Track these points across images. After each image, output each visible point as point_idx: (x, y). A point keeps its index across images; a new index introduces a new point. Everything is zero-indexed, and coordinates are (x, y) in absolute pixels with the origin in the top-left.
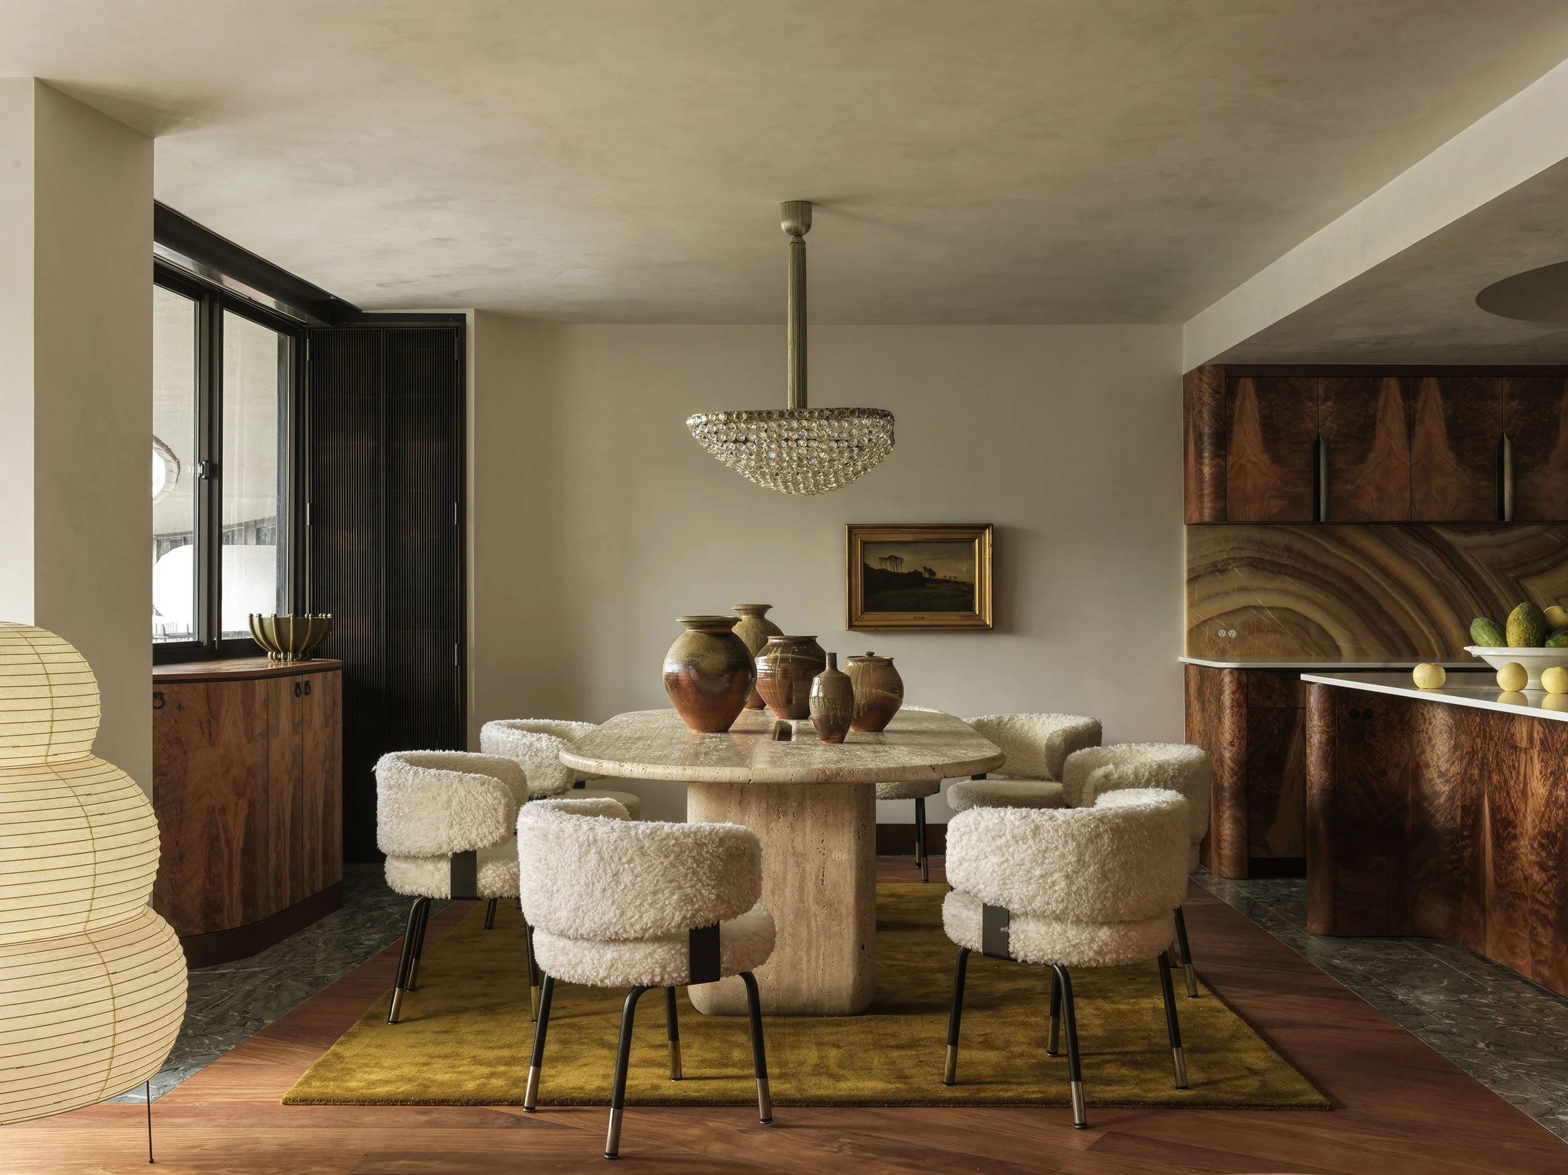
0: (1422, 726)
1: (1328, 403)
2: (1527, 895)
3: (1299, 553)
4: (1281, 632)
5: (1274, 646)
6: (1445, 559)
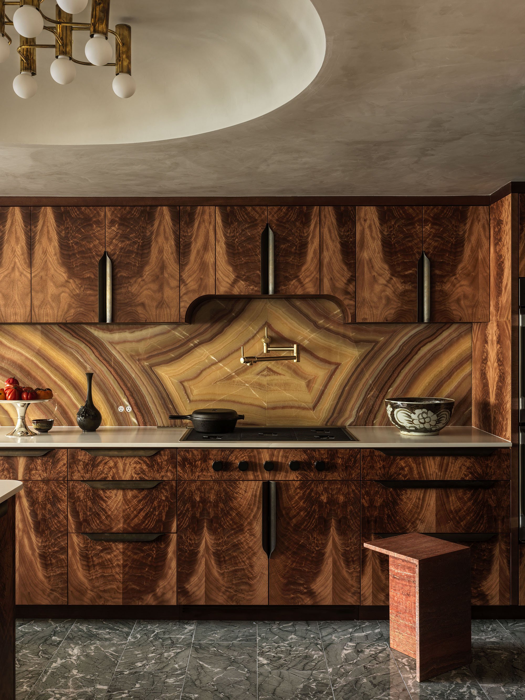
6: (95, 351)
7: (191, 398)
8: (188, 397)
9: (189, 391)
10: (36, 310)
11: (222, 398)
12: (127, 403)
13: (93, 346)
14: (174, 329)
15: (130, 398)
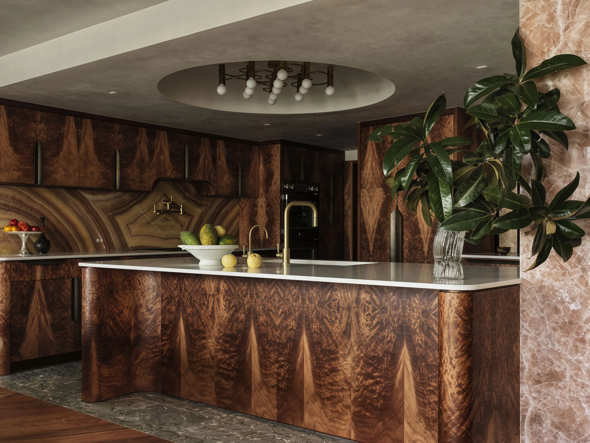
0: (139, 287)
1: (42, 125)
2: (213, 365)
3: (19, 201)
4: (9, 241)
5: (6, 248)
6: (84, 206)
7: (132, 234)
8: (130, 234)
9: (131, 230)
10: (82, 179)
11: (145, 233)
12: (101, 237)
13: (83, 202)
14: (124, 195)
15: (102, 234)
